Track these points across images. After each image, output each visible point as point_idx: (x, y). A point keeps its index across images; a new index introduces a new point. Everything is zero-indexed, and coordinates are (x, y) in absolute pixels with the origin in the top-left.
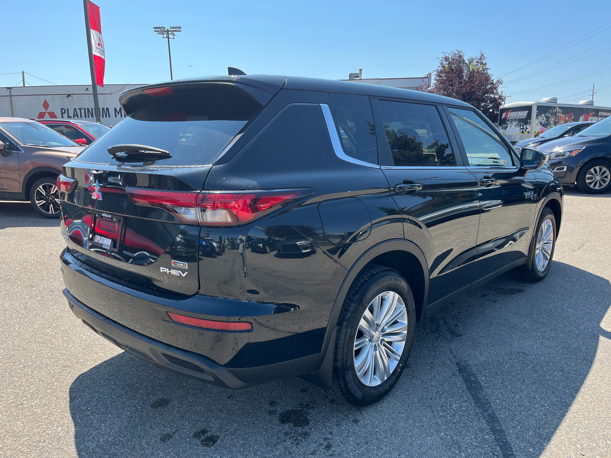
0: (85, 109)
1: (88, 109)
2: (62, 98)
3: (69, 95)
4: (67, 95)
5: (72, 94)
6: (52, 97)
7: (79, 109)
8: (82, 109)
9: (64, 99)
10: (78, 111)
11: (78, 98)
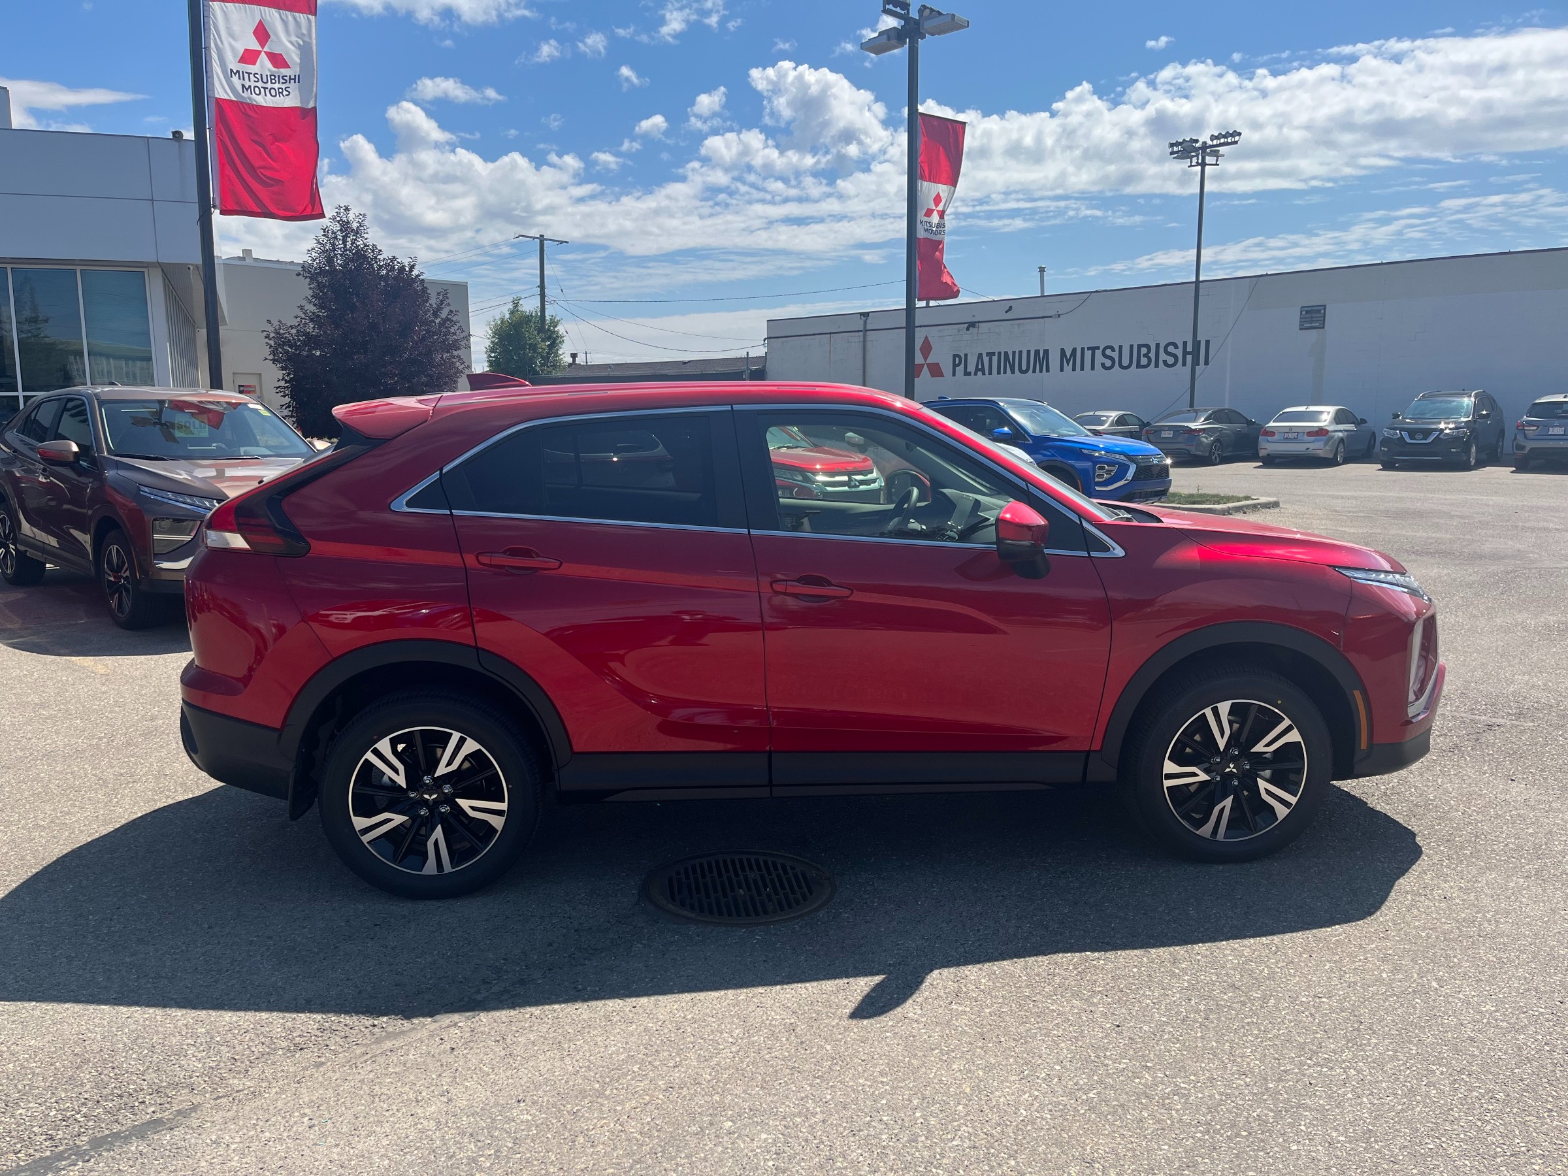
0: (999, 353)
1: (1006, 353)
2: (959, 331)
3: (972, 325)
4: (967, 325)
5: (979, 322)
6: (940, 331)
7: (988, 354)
8: (993, 354)
9: (961, 333)
10: (986, 359)
11: (989, 329)
